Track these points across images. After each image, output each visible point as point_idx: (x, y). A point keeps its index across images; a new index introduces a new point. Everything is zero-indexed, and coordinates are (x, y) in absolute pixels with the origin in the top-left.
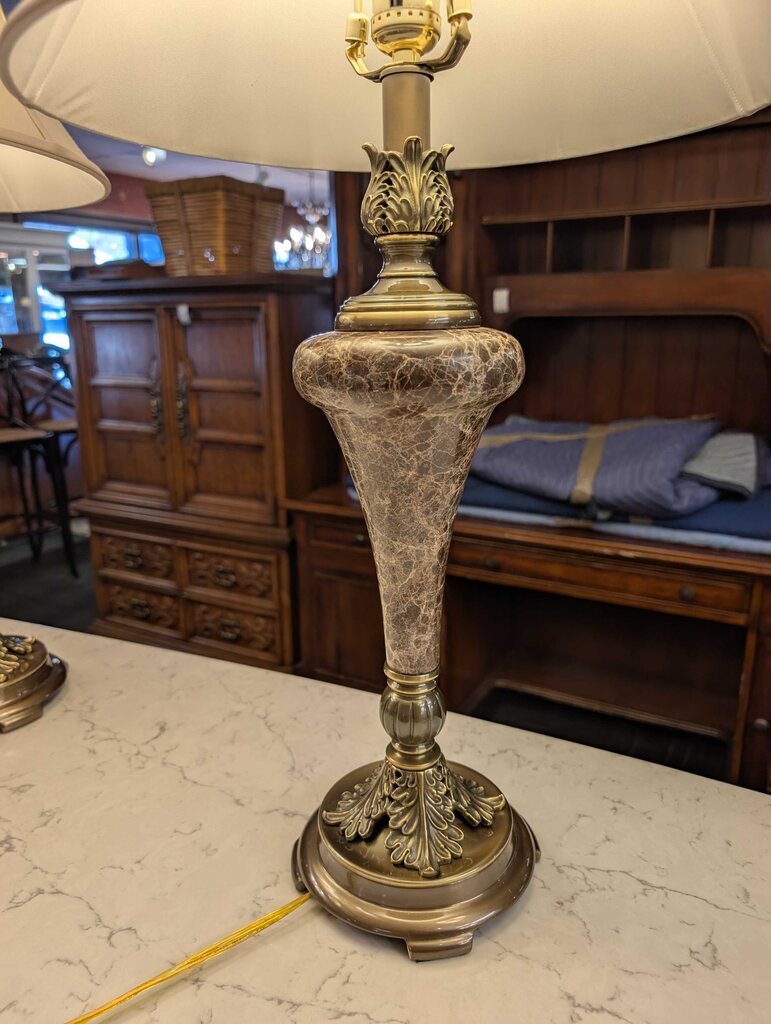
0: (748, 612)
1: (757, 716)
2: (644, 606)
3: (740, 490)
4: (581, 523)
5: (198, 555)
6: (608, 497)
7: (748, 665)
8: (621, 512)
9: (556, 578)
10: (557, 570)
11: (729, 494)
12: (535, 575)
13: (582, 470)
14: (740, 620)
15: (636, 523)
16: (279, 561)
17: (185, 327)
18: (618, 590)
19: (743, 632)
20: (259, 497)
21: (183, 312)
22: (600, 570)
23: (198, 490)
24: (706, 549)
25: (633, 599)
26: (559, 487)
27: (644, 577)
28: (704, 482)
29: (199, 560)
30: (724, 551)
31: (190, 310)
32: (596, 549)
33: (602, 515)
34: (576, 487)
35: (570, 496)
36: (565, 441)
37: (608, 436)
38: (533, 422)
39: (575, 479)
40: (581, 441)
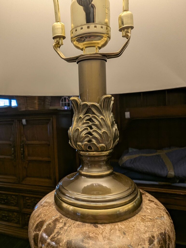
4: (167, 183)
5: (27, 198)
8: (182, 180)
13: (168, 167)
17: (24, 126)
20: (49, 178)
21: (24, 121)
23: (27, 176)
26: (163, 173)
29: (27, 199)
31: (26, 121)
32: (178, 193)
33: (178, 181)
34: (169, 173)
35: (167, 176)
36: (153, 156)
37: (166, 154)
38: (137, 150)
39: (167, 170)
40: (158, 156)
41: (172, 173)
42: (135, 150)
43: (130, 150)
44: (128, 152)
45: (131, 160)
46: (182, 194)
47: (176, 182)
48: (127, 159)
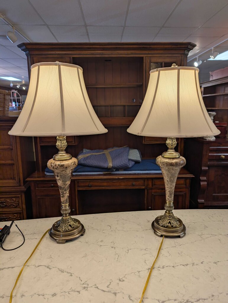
0: (145, 186)
1: (149, 207)
2: (125, 188)
3: (138, 161)
4: (109, 172)
6: (116, 166)
7: (146, 197)
8: (117, 169)
9: (105, 186)
10: (105, 184)
11: (137, 162)
12: (100, 186)
13: (108, 161)
14: (144, 187)
15: (120, 171)
16: (21, 196)
18: (119, 186)
19: (144, 189)
22: (114, 182)
24: (135, 174)
25: (122, 187)
26: (105, 165)
27: (124, 182)
28: (132, 160)
30: (138, 174)
32: (114, 178)
33: (114, 170)
34: (109, 165)
35: (108, 167)
36: (100, 154)
37: (109, 152)
38: (90, 150)
39: (108, 163)
40: (104, 154)
41: (110, 165)
42: (88, 150)
43: (85, 151)
44: (83, 152)
45: (85, 158)
46: (116, 178)
47: (113, 171)
48: (82, 157)
